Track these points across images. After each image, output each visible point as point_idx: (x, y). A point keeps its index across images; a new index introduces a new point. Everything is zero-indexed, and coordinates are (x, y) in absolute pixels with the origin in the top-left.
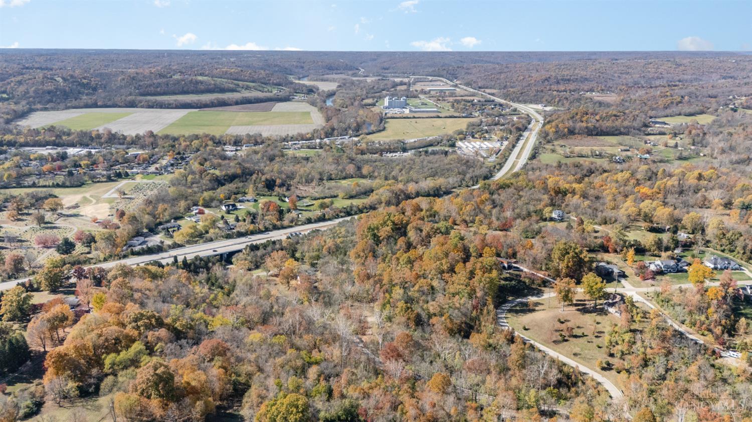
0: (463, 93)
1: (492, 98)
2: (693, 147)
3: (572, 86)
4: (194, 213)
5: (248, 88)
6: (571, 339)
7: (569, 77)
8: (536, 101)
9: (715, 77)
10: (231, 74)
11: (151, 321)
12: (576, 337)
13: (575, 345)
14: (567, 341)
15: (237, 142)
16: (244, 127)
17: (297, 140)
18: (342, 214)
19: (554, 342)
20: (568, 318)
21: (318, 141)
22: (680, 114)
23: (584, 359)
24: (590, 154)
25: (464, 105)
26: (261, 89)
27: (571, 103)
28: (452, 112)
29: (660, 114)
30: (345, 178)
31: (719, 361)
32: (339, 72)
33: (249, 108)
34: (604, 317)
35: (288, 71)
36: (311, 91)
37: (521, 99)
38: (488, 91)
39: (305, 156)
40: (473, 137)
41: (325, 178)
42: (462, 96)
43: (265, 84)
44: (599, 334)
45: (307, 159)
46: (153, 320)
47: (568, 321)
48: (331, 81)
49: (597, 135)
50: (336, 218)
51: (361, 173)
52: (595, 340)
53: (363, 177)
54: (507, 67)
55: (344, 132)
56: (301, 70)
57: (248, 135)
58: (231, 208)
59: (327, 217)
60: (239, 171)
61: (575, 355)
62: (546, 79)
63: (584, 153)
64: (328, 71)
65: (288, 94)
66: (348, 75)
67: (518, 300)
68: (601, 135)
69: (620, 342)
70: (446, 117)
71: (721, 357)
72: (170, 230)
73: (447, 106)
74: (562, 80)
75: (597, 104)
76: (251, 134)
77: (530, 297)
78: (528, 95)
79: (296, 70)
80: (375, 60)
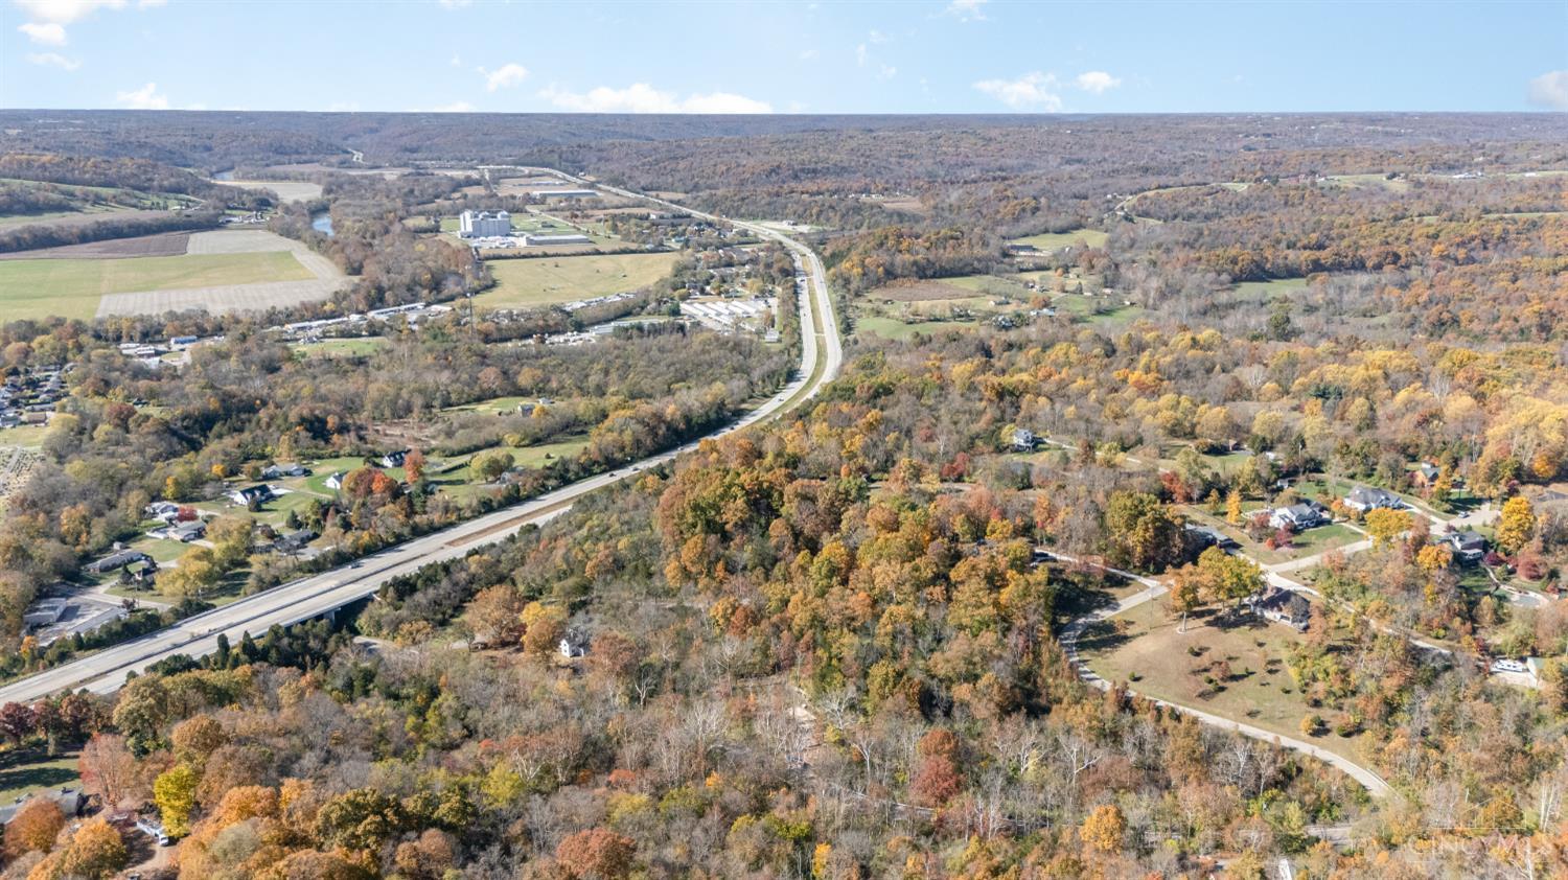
0: (616, 201)
1: (685, 210)
2: (1108, 291)
3: (829, 183)
4: (162, 518)
5: (98, 200)
6: (1228, 684)
7: (812, 166)
8: (774, 215)
9: (1053, 161)
10: (43, 167)
11: (384, 816)
12: (1234, 678)
13: (1243, 695)
14: (1222, 689)
15: (150, 334)
16: (140, 295)
17: (302, 319)
18: (552, 483)
19: (1202, 695)
20: (1204, 644)
21: (354, 317)
22: (1046, 231)
23: (1270, 719)
24: (948, 314)
25: (637, 225)
26: (134, 201)
27: (843, 216)
28: (617, 242)
29: (1014, 232)
30: (479, 400)
31: (1491, 681)
32: (304, 158)
33: (123, 249)
34: (1264, 630)
35: (176, 158)
36: (264, 203)
37: (743, 210)
38: (663, 195)
39: (351, 355)
40: (703, 292)
41: (436, 403)
42: (618, 207)
43: (143, 189)
44: (1273, 666)
45: (360, 362)
46: (389, 812)
47: (1207, 649)
48: (296, 180)
49: (934, 276)
50: (542, 493)
51: (514, 384)
52: (1270, 678)
53: (522, 393)
54: (679, 146)
55: (411, 293)
56: (205, 155)
57: (172, 315)
58: (257, 493)
59: (523, 493)
60: (213, 404)
61: (1252, 714)
62: (773, 171)
63: (937, 312)
64: (278, 157)
65: (212, 212)
66: (330, 165)
67: (1081, 621)
68: (941, 277)
69: (1320, 676)
70: (614, 253)
71: (1491, 674)
72: (132, 568)
73: (603, 229)
74: (803, 170)
75: (895, 218)
76: (179, 311)
77: (1097, 612)
78: (755, 202)
79: (197, 156)
80: (377, 131)
